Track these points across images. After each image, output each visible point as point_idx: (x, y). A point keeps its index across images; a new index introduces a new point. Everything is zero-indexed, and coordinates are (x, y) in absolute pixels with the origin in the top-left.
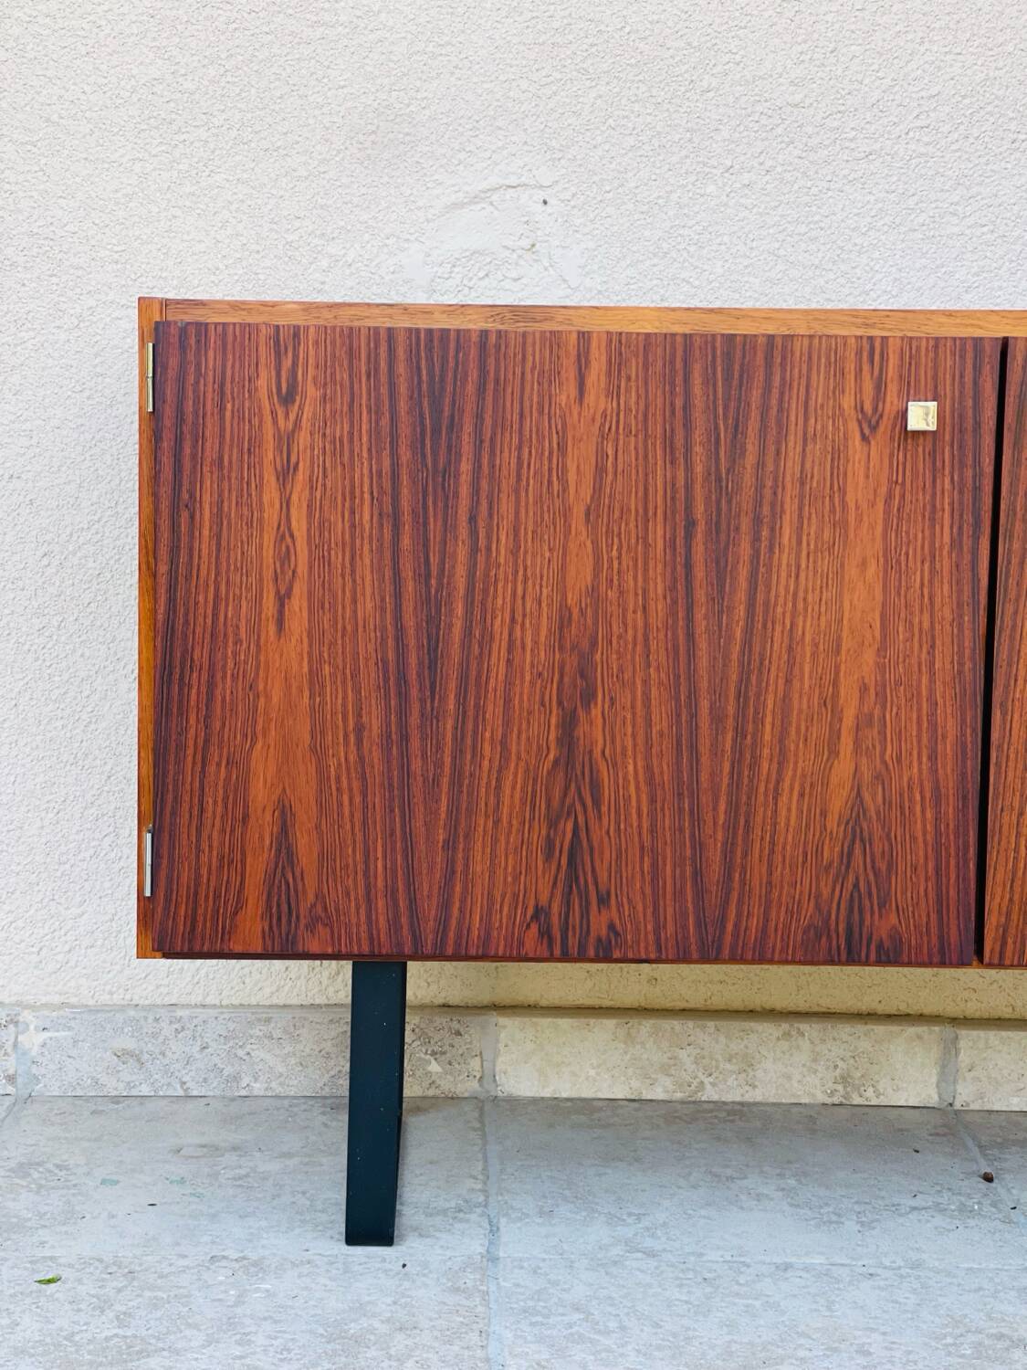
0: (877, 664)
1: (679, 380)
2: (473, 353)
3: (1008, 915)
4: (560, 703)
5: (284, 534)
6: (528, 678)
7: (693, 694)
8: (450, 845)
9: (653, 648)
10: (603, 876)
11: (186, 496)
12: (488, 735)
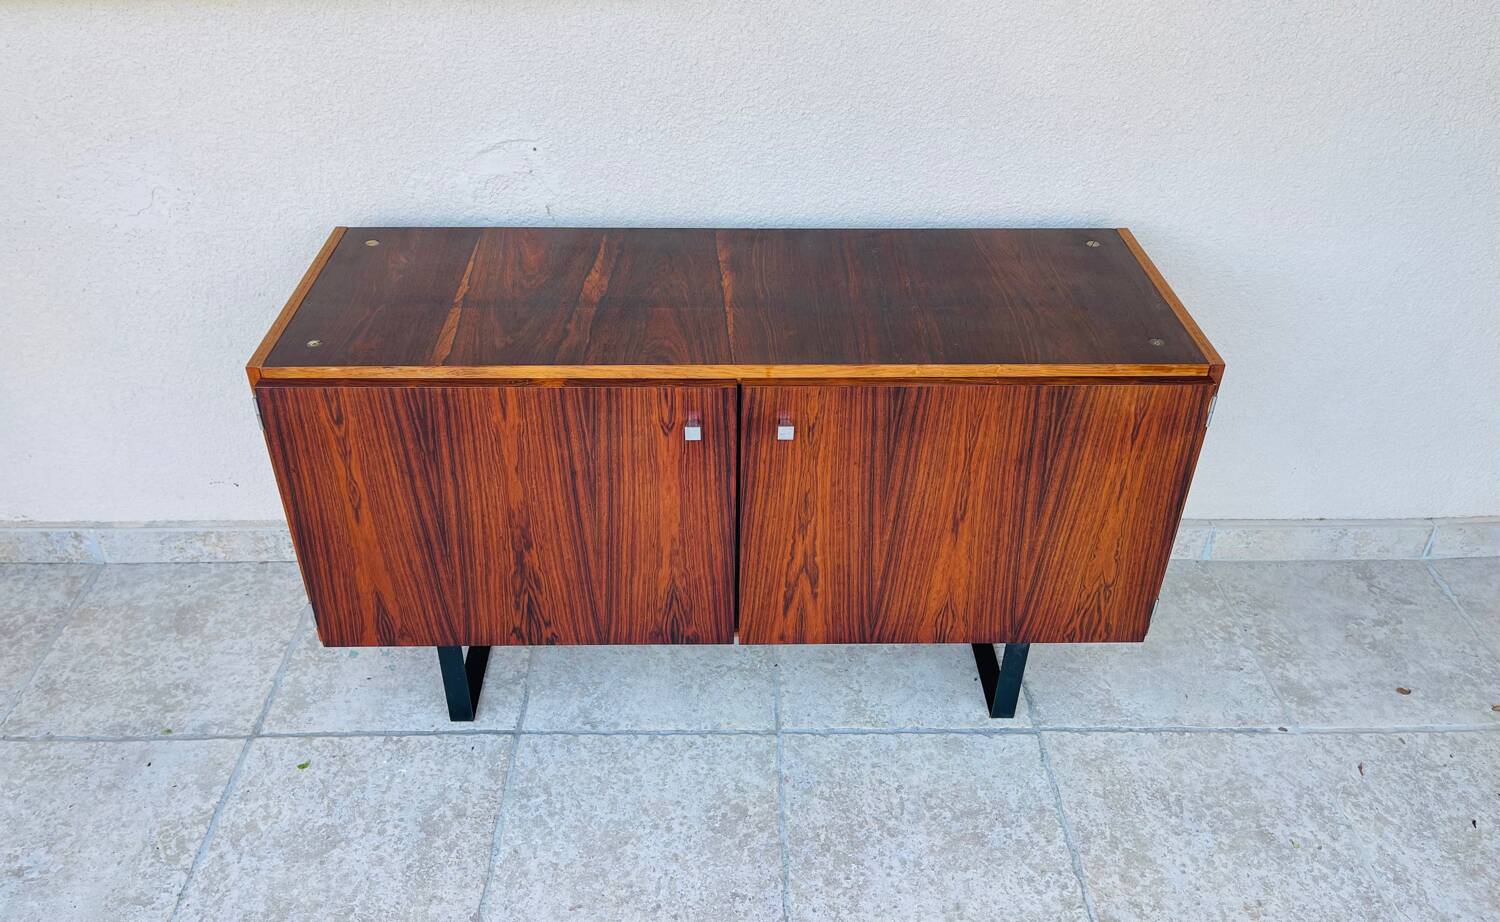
0: (680, 530)
1: (559, 409)
2: (440, 399)
3: (751, 626)
4: (513, 548)
5: (351, 481)
6: (495, 540)
7: (584, 544)
8: (466, 605)
9: (560, 524)
10: (546, 614)
11: (292, 466)
12: (478, 562)
